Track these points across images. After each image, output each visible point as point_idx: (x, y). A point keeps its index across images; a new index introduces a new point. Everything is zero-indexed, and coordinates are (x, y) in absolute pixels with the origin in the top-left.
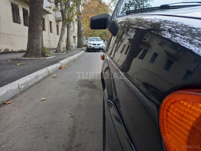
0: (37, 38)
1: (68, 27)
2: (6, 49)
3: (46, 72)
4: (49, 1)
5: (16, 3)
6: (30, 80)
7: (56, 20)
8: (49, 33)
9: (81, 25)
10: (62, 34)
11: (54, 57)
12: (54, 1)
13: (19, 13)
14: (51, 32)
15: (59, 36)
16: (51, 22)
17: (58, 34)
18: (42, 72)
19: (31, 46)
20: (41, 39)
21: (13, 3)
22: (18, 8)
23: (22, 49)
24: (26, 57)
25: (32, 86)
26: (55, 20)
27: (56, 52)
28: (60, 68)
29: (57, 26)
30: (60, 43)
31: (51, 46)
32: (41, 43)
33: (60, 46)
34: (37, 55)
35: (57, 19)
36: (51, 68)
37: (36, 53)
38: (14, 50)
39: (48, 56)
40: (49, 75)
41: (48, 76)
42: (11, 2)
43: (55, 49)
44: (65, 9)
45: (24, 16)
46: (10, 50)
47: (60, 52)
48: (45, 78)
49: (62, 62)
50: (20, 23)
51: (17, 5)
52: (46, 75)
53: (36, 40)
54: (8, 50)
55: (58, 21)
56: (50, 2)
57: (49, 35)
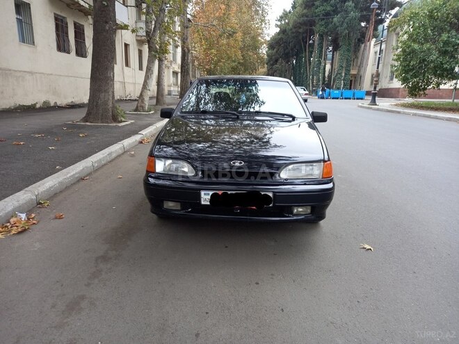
0: (105, 91)
1: (160, 61)
2: (44, 102)
3: (120, 148)
4: (124, 4)
5: (63, 14)
6: (104, 157)
7: (137, 40)
8: (123, 69)
9: (189, 51)
10: (149, 69)
11: (132, 121)
12: (133, 3)
13: (67, 33)
14: (127, 65)
15: (144, 73)
16: (126, 46)
17: (141, 68)
18: (116, 148)
19: (95, 104)
20: (110, 93)
21: (58, 15)
22: (67, 24)
23: (72, 102)
24: (87, 122)
25: (105, 165)
26: (135, 40)
27: (136, 110)
28: (141, 142)
29: (140, 52)
30: (144, 94)
31: (127, 93)
32: (111, 98)
33: (144, 99)
34: (104, 119)
35: (139, 38)
36: (127, 142)
37: (102, 115)
38: (59, 103)
39: (121, 122)
40: (125, 152)
41: (123, 154)
42: (55, 14)
43: (136, 100)
44: (154, 31)
45: (76, 37)
46: (52, 104)
47: (143, 109)
48: (119, 156)
49: (145, 132)
50: (69, 52)
51: (64, 18)
52: (121, 152)
53: (103, 94)
54: (49, 103)
55: (140, 42)
56: (127, 6)
57: (123, 73)
